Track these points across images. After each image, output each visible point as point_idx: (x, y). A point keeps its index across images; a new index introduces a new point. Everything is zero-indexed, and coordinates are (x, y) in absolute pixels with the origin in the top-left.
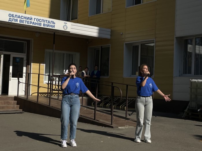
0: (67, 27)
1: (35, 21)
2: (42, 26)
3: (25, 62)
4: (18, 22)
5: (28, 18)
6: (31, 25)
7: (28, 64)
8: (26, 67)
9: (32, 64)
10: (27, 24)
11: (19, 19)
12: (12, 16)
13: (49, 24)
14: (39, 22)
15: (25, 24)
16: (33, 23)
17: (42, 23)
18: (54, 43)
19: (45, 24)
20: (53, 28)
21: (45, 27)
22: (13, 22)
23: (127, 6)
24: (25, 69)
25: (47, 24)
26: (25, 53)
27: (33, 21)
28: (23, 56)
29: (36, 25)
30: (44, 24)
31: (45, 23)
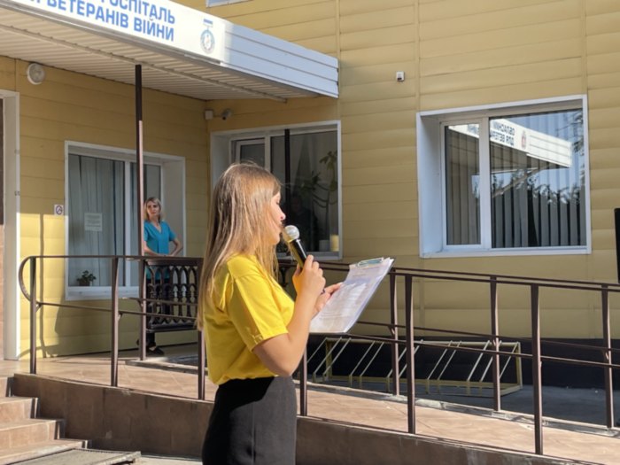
1: (107, 5)
2: (130, 31)
4: (44, 5)
6: (91, 19)
10: (75, 15)
13: (156, 21)
14: (118, 9)
15: (68, 14)
16: (99, 13)
18: (139, 117)
19: (140, 20)
20: (168, 43)
25: (147, 18)
27: (97, 2)
29: (110, 25)
30: (136, 19)
31: (142, 17)
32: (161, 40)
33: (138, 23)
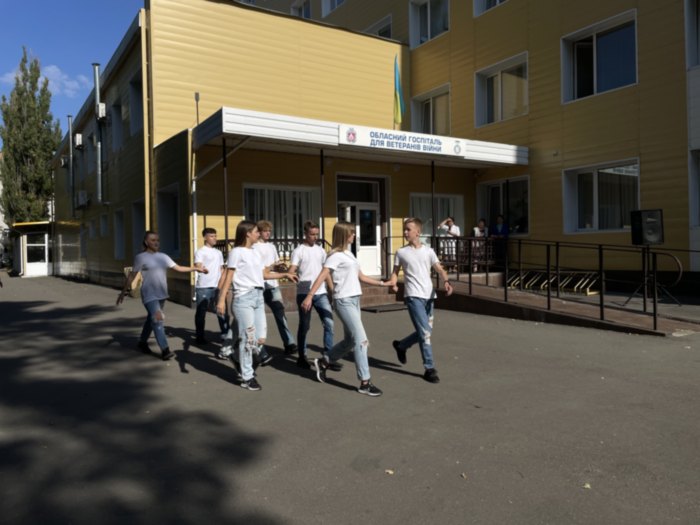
0: (460, 149)
1: (411, 143)
2: (422, 150)
3: (378, 218)
4: (385, 147)
5: (399, 138)
6: (405, 149)
7: (384, 220)
8: (381, 225)
9: (391, 220)
10: (398, 148)
11: (386, 140)
12: (376, 135)
13: (433, 145)
14: (416, 143)
15: (395, 148)
16: (408, 146)
17: (422, 144)
18: (433, 180)
20: (439, 153)
21: (427, 151)
22: (377, 146)
23: (566, 101)
24: (378, 228)
25: (429, 145)
26: (376, 201)
27: (407, 142)
28: (374, 206)
29: (413, 150)
30: (424, 145)
31: (427, 144)
32: (435, 152)
33: (425, 147)
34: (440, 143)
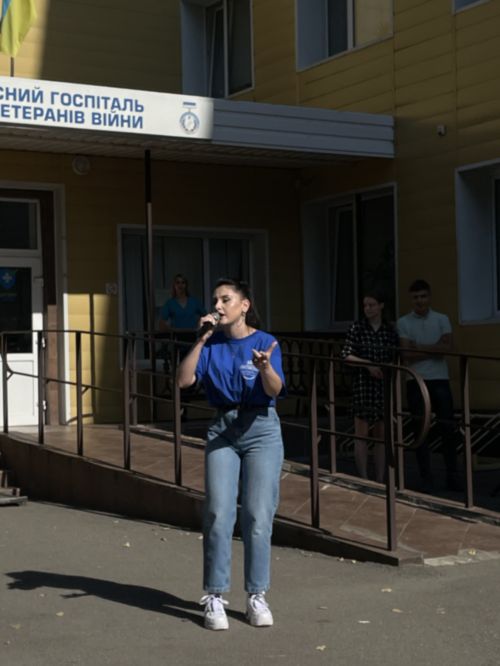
0: (197, 122)
1: (57, 106)
2: (88, 125)
3: (37, 287)
5: (23, 96)
6: (40, 121)
7: (52, 300)
13: (119, 112)
14: (72, 107)
16: (50, 114)
17: (88, 112)
18: (148, 199)
19: (99, 115)
21: (101, 127)
23: (459, 6)
27: (46, 105)
31: (102, 111)
32: (126, 129)
33: (95, 117)
34: (139, 108)
